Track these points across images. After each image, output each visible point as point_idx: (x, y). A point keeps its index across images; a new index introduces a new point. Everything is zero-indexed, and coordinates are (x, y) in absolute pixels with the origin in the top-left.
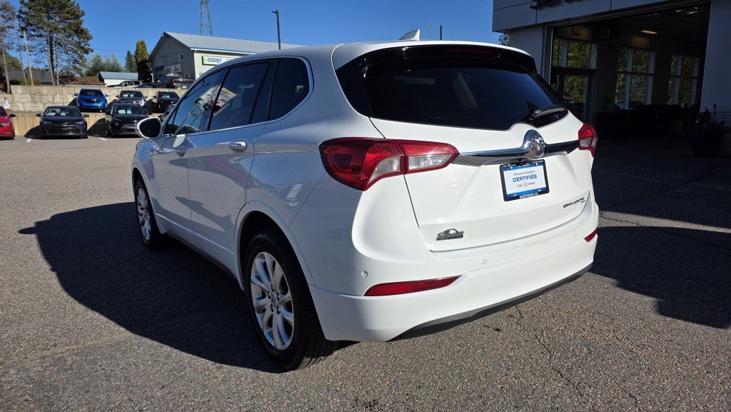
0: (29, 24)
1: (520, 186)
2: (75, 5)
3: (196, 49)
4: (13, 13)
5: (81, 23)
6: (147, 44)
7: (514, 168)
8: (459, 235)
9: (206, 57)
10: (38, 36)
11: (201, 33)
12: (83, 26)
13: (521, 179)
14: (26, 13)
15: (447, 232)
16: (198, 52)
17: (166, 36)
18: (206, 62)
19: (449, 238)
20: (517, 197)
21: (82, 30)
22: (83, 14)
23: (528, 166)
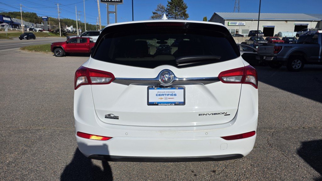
0: (169, 13)
1: (161, 99)
2: (185, 4)
3: (226, 19)
4: (165, 10)
5: (186, 12)
6: (207, 18)
7: (158, 89)
8: (116, 118)
9: (230, 22)
10: (172, 18)
11: (234, 12)
12: (186, 13)
13: (163, 95)
14: (169, 9)
15: (109, 115)
16: (227, 20)
17: (215, 14)
18: (230, 24)
19: (111, 118)
20: (157, 104)
21: (186, 14)
22: (187, 8)
23: (170, 89)
